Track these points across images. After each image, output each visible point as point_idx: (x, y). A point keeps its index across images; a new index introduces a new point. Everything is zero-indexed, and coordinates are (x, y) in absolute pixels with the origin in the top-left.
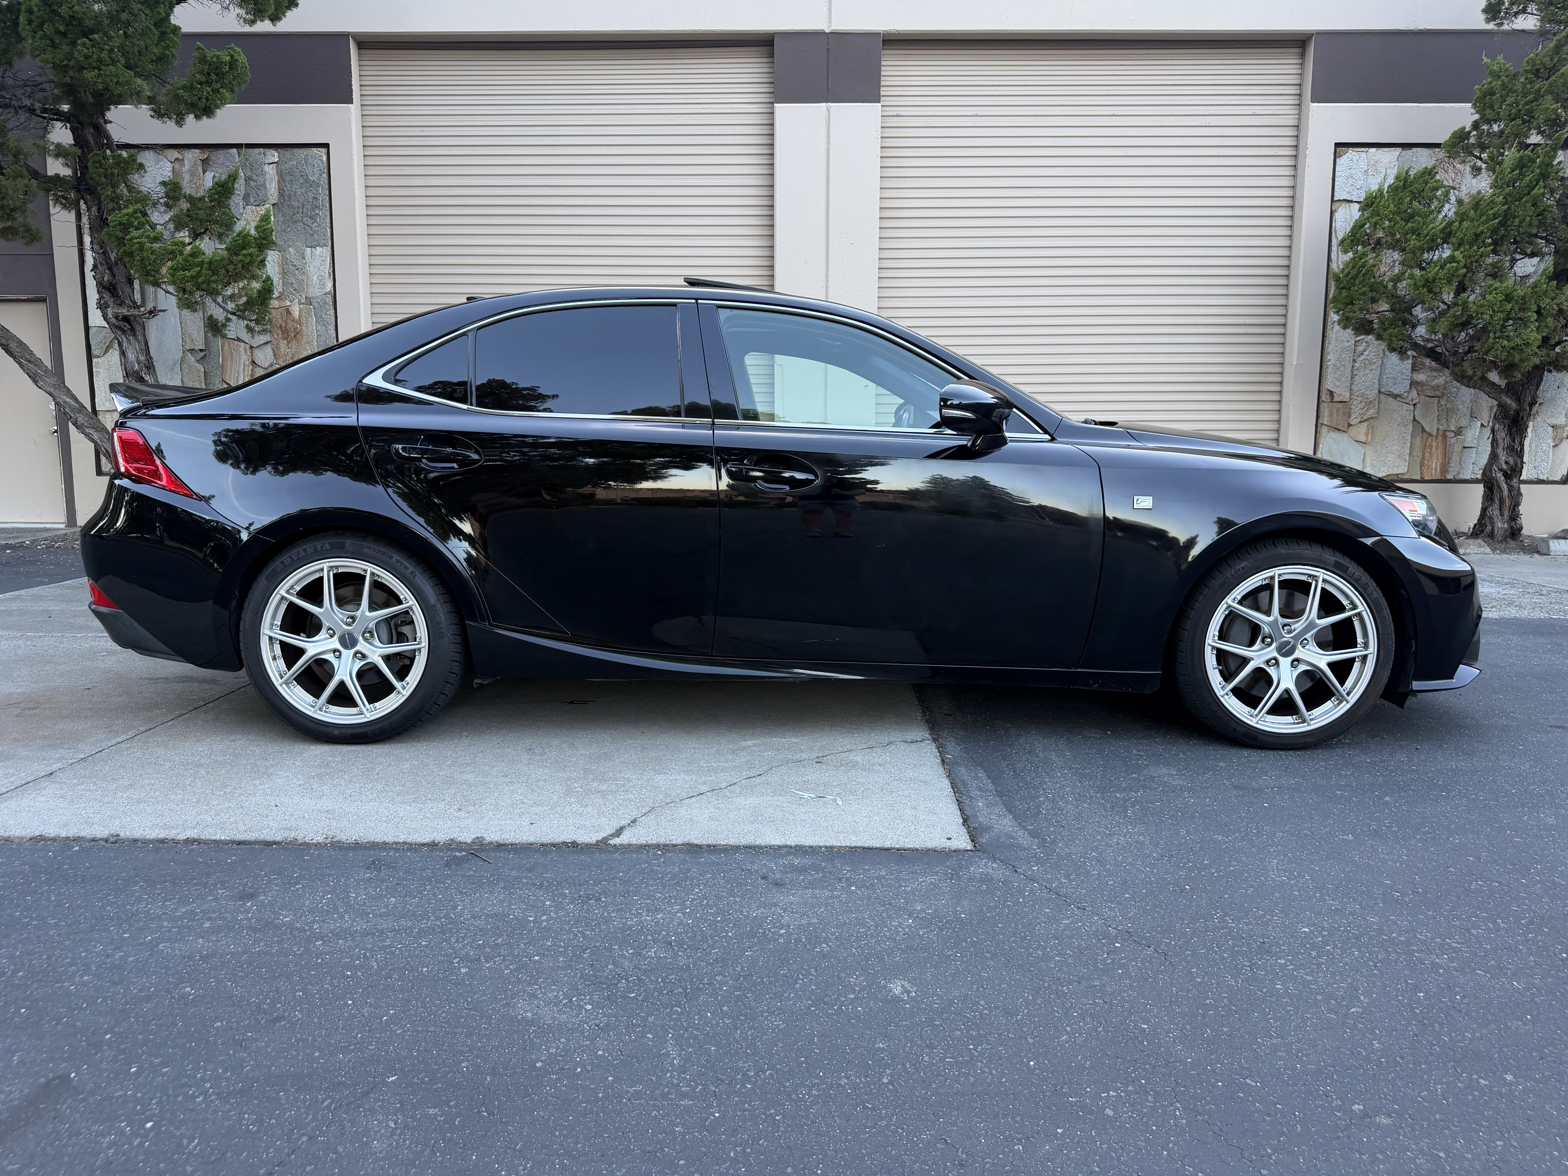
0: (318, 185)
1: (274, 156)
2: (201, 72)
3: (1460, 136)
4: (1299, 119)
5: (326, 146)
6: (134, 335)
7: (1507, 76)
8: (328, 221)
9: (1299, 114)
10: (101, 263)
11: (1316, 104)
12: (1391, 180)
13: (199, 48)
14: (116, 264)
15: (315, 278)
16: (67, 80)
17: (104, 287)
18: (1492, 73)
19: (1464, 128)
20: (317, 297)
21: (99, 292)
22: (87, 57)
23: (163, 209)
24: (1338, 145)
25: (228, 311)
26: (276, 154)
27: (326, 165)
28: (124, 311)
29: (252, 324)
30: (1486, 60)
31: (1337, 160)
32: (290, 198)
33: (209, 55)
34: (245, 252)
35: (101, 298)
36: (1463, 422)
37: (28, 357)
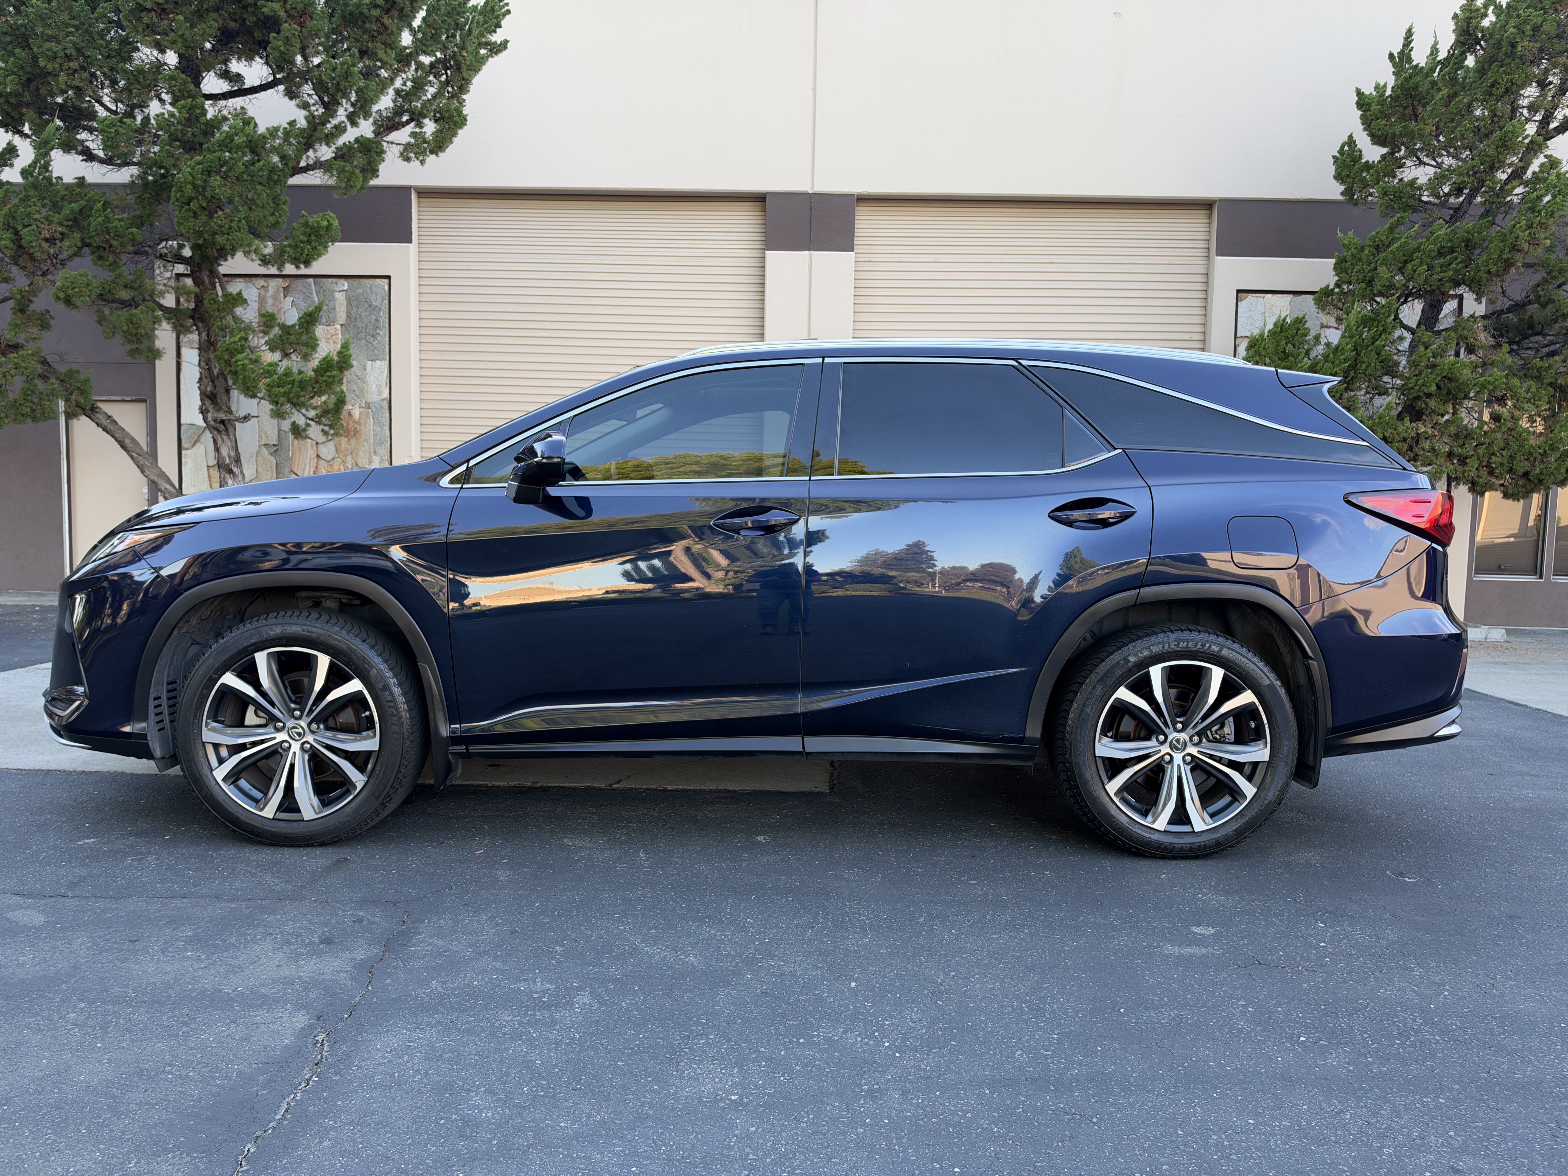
0: (380, 310)
1: (345, 285)
2: (304, 234)
3: (1326, 292)
4: (1208, 268)
5: (388, 277)
6: (228, 435)
7: (1356, 248)
8: (387, 339)
9: (1208, 264)
10: (206, 377)
11: (1220, 258)
12: (1270, 326)
13: (303, 216)
14: (218, 377)
15: (374, 387)
16: (200, 242)
17: (207, 396)
18: (1344, 245)
19: (1328, 286)
20: (375, 402)
21: (202, 400)
22: (221, 226)
23: (261, 335)
24: (1239, 291)
25: (308, 418)
26: (346, 284)
27: (387, 293)
28: (222, 416)
29: (327, 428)
30: (1340, 234)
31: (1239, 303)
32: (355, 319)
33: (311, 220)
34: (328, 373)
35: (203, 404)
37: (138, 451)
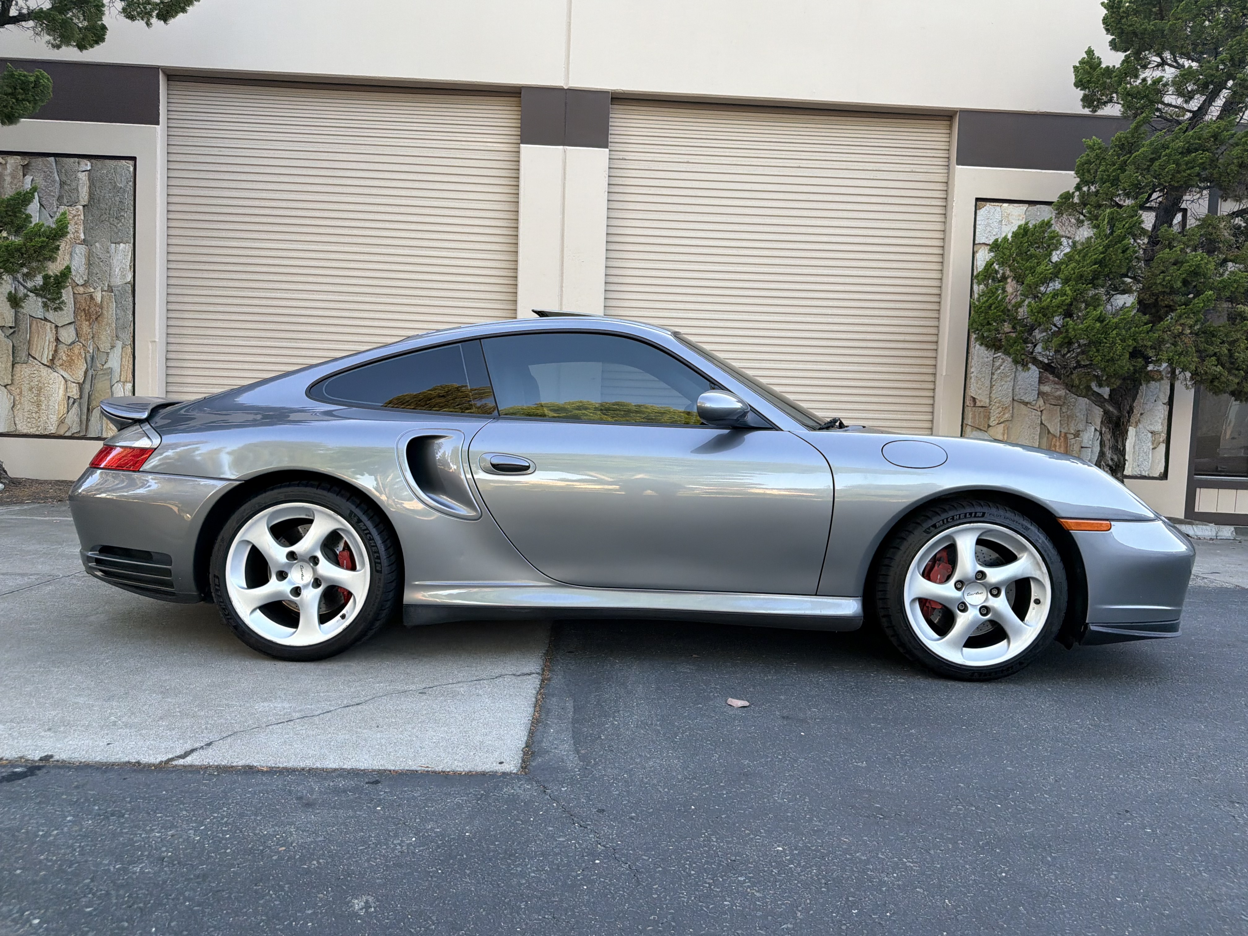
0: (124, 191)
1: (88, 164)
3: (1066, 197)
4: (948, 177)
5: (134, 159)
7: (1100, 150)
8: (132, 221)
9: (948, 173)
11: (960, 167)
15: (117, 270)
19: (1069, 190)
20: (118, 286)
24: (978, 200)
25: (27, 289)
27: (132, 174)
31: (978, 211)
32: (99, 200)
33: (17, 74)
36: (1081, 427)
